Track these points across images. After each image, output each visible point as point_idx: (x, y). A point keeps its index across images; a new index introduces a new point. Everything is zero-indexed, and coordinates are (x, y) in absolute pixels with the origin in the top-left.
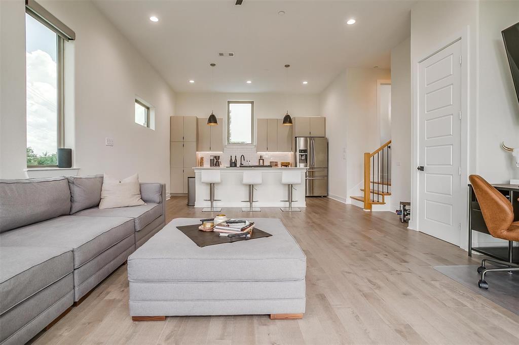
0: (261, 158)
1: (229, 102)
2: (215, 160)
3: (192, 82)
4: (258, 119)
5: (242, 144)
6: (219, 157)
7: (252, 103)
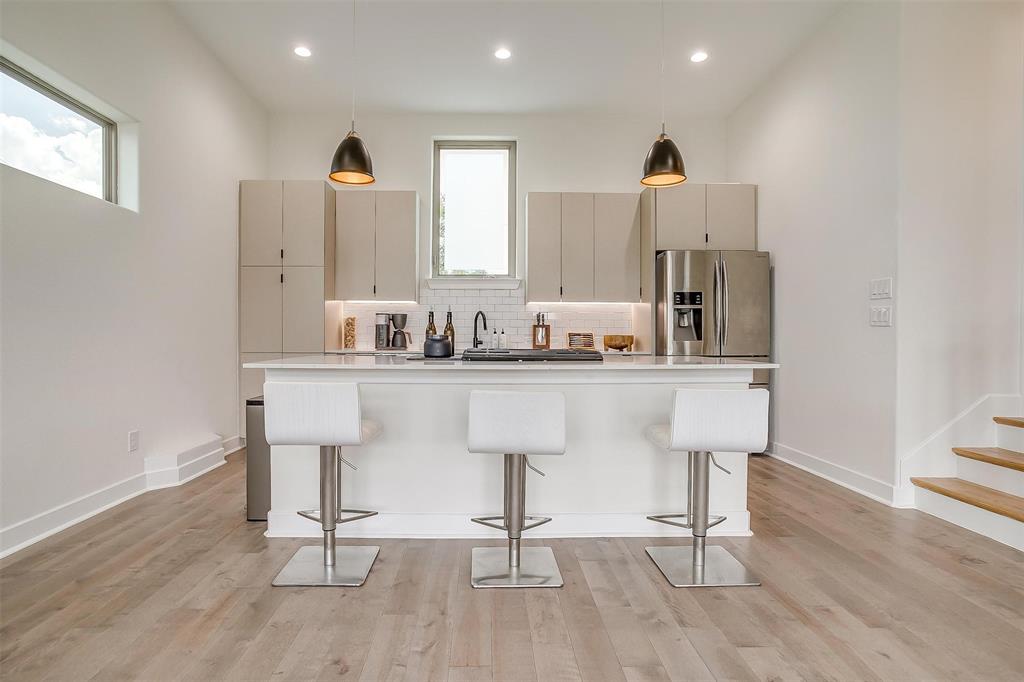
0: (540, 323)
1: (439, 145)
2: (392, 329)
3: (303, 51)
4: (531, 195)
5: (480, 277)
6: (404, 317)
7: (511, 146)
